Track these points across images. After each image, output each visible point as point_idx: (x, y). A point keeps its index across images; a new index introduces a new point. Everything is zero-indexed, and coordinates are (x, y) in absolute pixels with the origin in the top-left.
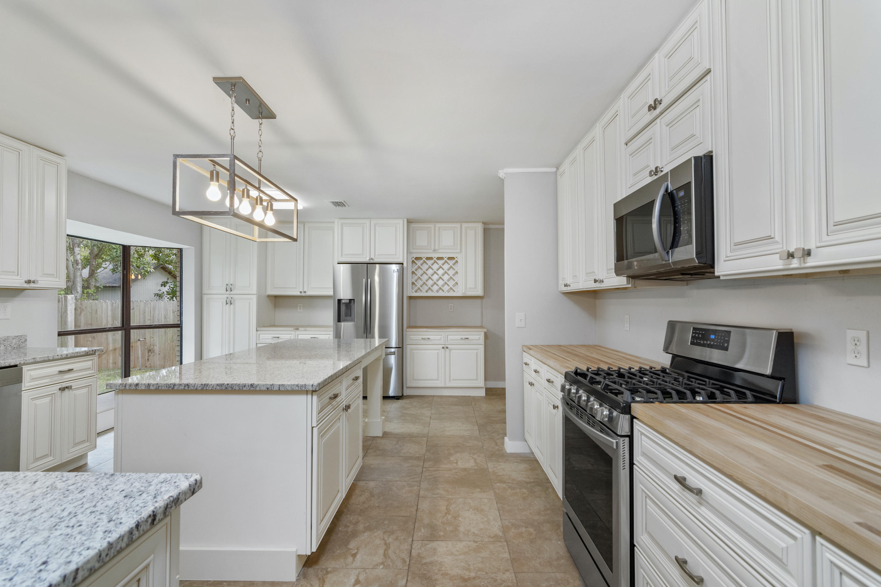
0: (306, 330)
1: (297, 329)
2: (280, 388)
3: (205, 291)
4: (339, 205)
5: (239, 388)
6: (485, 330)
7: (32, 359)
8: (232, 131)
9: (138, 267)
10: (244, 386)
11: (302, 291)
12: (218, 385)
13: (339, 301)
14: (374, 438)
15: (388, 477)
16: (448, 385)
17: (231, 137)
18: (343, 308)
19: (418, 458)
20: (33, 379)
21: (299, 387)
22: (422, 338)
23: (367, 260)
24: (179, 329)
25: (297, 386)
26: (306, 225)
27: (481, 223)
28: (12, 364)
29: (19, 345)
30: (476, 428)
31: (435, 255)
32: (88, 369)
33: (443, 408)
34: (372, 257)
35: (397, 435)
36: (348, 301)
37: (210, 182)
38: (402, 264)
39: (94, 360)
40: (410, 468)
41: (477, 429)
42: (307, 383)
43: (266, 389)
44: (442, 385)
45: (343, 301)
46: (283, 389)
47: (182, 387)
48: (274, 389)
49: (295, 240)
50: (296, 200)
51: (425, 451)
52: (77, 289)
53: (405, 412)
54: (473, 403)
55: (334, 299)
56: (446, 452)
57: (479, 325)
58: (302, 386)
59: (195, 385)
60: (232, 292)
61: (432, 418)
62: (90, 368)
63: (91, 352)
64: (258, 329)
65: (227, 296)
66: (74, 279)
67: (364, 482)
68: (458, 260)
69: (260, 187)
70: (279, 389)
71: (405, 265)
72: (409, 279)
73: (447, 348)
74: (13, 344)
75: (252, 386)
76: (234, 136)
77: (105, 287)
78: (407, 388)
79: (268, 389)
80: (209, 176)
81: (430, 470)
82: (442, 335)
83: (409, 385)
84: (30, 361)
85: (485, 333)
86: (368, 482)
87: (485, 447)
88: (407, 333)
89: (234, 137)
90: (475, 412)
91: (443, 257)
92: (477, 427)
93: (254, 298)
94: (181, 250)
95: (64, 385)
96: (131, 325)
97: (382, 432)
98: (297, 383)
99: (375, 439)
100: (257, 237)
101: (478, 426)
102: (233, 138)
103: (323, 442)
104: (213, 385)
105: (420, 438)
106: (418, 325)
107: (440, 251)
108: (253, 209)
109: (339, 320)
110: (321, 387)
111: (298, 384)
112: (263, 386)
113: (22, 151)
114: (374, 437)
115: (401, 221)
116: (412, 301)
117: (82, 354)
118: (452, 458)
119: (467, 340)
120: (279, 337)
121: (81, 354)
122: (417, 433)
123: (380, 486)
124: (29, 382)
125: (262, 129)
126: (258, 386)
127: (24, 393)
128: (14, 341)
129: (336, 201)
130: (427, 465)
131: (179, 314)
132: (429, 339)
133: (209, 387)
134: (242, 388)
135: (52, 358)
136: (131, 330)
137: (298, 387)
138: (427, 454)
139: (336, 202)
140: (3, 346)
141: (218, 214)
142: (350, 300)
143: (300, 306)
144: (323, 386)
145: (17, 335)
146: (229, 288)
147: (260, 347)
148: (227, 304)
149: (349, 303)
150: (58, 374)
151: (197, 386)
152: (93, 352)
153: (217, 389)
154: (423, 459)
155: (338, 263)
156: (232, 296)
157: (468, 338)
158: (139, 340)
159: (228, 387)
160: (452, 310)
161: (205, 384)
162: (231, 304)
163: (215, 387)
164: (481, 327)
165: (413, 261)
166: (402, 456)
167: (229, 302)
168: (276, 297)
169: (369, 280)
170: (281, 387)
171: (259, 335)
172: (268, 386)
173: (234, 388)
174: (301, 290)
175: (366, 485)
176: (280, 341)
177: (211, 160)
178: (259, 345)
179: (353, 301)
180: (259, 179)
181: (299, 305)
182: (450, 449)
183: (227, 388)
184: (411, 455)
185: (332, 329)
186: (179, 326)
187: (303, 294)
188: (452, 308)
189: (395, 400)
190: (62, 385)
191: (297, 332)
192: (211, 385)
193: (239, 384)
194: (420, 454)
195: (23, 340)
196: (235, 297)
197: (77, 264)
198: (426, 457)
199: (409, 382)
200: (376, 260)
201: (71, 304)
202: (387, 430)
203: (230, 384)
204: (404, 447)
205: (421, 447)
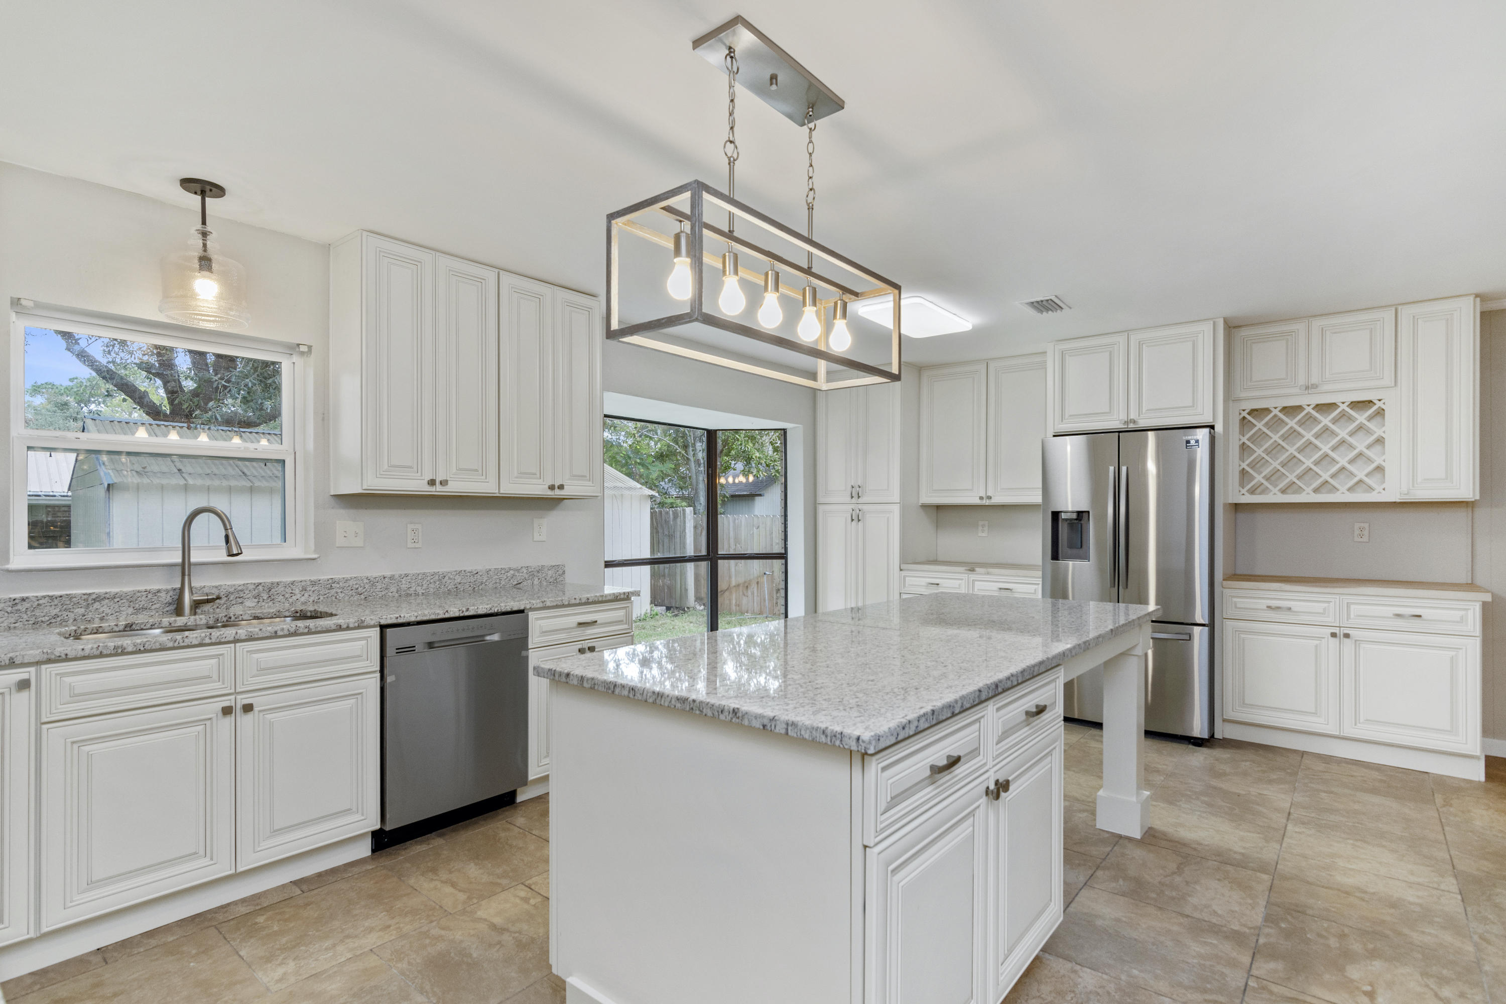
0: (988, 574)
1: (972, 570)
2: (787, 729)
3: (820, 499)
4: (1048, 309)
5: (713, 714)
6: (1488, 598)
7: (541, 603)
8: (730, 147)
9: (768, 466)
10: (722, 712)
11: (984, 496)
12: (678, 699)
13: (1056, 515)
14: (1119, 839)
15: (1135, 972)
16: (1348, 731)
17: (730, 160)
18: (1063, 530)
19: (1237, 938)
20: (544, 633)
21: (829, 739)
22: (1269, 607)
23: (1115, 424)
24: (783, 561)
25: (824, 732)
26: (992, 366)
27: (1472, 298)
28: (515, 609)
29: (556, 579)
30: (1450, 884)
31: (1308, 401)
32: (619, 622)
33: (1332, 792)
34: (1132, 416)
35: (1185, 845)
36: (1074, 516)
37: (675, 258)
38: (1212, 427)
39: (628, 609)
40: (1208, 963)
41: (1455, 888)
42: (847, 731)
43: (762, 727)
44: (1331, 729)
45: (1063, 516)
46: (795, 735)
47: (625, 693)
48: (777, 730)
49: (896, 378)
50: (897, 287)
51: (1260, 920)
52: (699, 501)
53: (1214, 782)
54: (1436, 795)
55: (1044, 511)
56: (1333, 942)
57: (1464, 578)
58: (835, 736)
59: (643, 691)
60: (860, 500)
61: (1291, 817)
62: (622, 621)
63: (622, 596)
64: (903, 566)
65: (853, 506)
66: (697, 485)
67: (1069, 965)
68: (1383, 407)
69: (812, 268)
70: (787, 733)
71: (1219, 428)
72: (1231, 463)
73: (1347, 636)
74: (549, 576)
75: (736, 714)
76: (735, 156)
77: (733, 496)
78: (1224, 720)
79: (764, 726)
80: (671, 246)
81: (1271, 993)
82: (1329, 602)
83: (1230, 714)
84: (539, 606)
85: (1485, 605)
86: (1078, 967)
87: (1487, 968)
88: (1225, 591)
89: (735, 160)
90: (1447, 828)
91: (1335, 404)
92: (1455, 882)
93: (896, 509)
94: (784, 431)
95: (586, 644)
96: (719, 553)
97: (1142, 827)
98: (823, 726)
99: (1121, 841)
100: (822, 381)
101: (1456, 877)
102: (732, 162)
103: (901, 884)
104: (670, 697)
105: (1250, 872)
106: (1258, 572)
107: (1326, 387)
108: (828, 328)
109: (1055, 556)
110: (882, 745)
111: (827, 728)
112: (756, 718)
113: (542, 296)
114: (1120, 837)
115: (1208, 327)
116: (1241, 516)
117: (609, 598)
118: (1354, 972)
119: (1417, 620)
120: (938, 584)
121: (607, 599)
122: (1243, 854)
123: (1109, 993)
124: (540, 636)
125: (813, 139)
126: (746, 716)
127: (532, 652)
128: (550, 572)
129: (1039, 299)
130: (1263, 968)
131: (783, 538)
132: (1290, 609)
133: (665, 701)
134: (717, 714)
135: (567, 603)
136: (720, 561)
137: (826, 736)
138: (1267, 930)
139: (1037, 302)
140: (537, 579)
141: (673, 322)
142: (1080, 514)
143: (983, 526)
144: (893, 740)
145: (554, 564)
146: (856, 493)
147: (906, 599)
148: (852, 520)
149: (1076, 519)
150: (576, 627)
151: (647, 695)
152: (626, 597)
153: (677, 707)
154: (1253, 945)
155: (1054, 436)
156: (860, 507)
157: (1420, 616)
158: (765, 574)
159: (694, 708)
160: (1365, 539)
161: (658, 694)
162: (859, 520)
163: (673, 702)
164: (1471, 586)
165: (1244, 418)
166: (1188, 916)
167: (856, 518)
168: (939, 508)
169: (1124, 469)
170: (790, 728)
171: (905, 577)
172: (766, 722)
173: (704, 710)
174: (983, 494)
175: (1072, 976)
176: (941, 590)
177: (663, 208)
178: (904, 596)
179: (1085, 515)
180: (809, 252)
181: (981, 523)
182: (1345, 935)
183: (692, 709)
184: (1214, 921)
185: (1040, 573)
186: (783, 556)
187: (986, 502)
188: (1366, 533)
189: (1191, 746)
190: (582, 644)
191: (973, 576)
192: (668, 696)
193: (713, 706)
194: (1245, 925)
195: (560, 572)
196: (865, 507)
197: (699, 465)
198: (1262, 941)
199: (1229, 708)
200: (1143, 423)
201: (690, 521)
202: (1158, 825)
203: (698, 702)
204: (1198, 887)
205: (1250, 901)
